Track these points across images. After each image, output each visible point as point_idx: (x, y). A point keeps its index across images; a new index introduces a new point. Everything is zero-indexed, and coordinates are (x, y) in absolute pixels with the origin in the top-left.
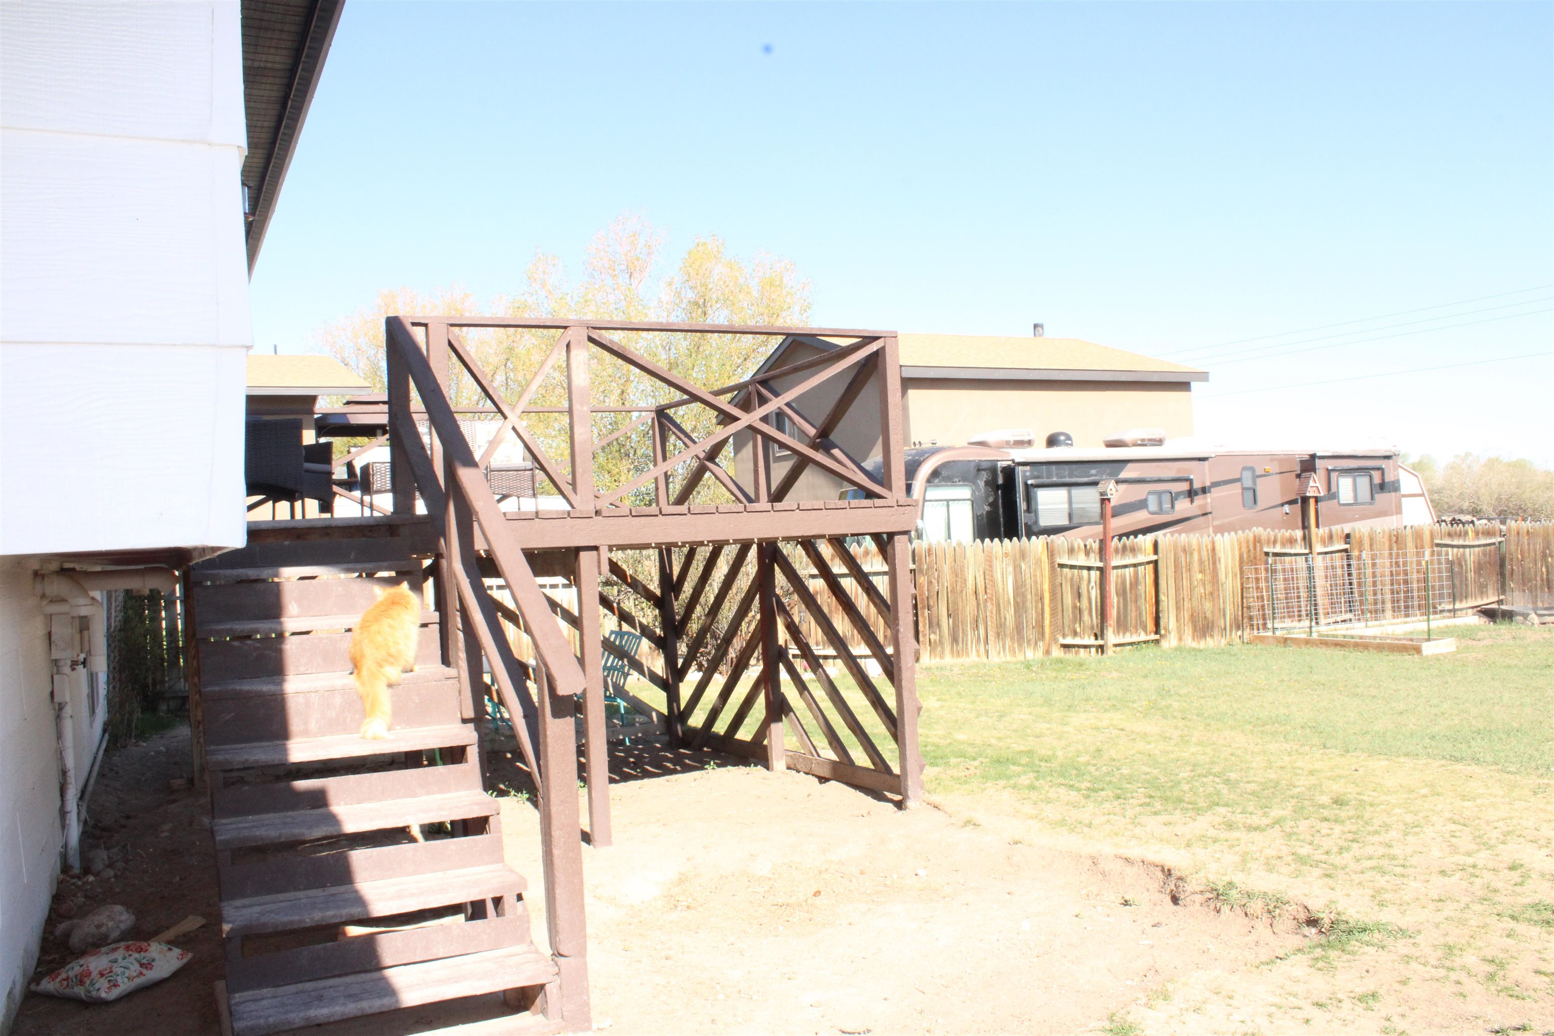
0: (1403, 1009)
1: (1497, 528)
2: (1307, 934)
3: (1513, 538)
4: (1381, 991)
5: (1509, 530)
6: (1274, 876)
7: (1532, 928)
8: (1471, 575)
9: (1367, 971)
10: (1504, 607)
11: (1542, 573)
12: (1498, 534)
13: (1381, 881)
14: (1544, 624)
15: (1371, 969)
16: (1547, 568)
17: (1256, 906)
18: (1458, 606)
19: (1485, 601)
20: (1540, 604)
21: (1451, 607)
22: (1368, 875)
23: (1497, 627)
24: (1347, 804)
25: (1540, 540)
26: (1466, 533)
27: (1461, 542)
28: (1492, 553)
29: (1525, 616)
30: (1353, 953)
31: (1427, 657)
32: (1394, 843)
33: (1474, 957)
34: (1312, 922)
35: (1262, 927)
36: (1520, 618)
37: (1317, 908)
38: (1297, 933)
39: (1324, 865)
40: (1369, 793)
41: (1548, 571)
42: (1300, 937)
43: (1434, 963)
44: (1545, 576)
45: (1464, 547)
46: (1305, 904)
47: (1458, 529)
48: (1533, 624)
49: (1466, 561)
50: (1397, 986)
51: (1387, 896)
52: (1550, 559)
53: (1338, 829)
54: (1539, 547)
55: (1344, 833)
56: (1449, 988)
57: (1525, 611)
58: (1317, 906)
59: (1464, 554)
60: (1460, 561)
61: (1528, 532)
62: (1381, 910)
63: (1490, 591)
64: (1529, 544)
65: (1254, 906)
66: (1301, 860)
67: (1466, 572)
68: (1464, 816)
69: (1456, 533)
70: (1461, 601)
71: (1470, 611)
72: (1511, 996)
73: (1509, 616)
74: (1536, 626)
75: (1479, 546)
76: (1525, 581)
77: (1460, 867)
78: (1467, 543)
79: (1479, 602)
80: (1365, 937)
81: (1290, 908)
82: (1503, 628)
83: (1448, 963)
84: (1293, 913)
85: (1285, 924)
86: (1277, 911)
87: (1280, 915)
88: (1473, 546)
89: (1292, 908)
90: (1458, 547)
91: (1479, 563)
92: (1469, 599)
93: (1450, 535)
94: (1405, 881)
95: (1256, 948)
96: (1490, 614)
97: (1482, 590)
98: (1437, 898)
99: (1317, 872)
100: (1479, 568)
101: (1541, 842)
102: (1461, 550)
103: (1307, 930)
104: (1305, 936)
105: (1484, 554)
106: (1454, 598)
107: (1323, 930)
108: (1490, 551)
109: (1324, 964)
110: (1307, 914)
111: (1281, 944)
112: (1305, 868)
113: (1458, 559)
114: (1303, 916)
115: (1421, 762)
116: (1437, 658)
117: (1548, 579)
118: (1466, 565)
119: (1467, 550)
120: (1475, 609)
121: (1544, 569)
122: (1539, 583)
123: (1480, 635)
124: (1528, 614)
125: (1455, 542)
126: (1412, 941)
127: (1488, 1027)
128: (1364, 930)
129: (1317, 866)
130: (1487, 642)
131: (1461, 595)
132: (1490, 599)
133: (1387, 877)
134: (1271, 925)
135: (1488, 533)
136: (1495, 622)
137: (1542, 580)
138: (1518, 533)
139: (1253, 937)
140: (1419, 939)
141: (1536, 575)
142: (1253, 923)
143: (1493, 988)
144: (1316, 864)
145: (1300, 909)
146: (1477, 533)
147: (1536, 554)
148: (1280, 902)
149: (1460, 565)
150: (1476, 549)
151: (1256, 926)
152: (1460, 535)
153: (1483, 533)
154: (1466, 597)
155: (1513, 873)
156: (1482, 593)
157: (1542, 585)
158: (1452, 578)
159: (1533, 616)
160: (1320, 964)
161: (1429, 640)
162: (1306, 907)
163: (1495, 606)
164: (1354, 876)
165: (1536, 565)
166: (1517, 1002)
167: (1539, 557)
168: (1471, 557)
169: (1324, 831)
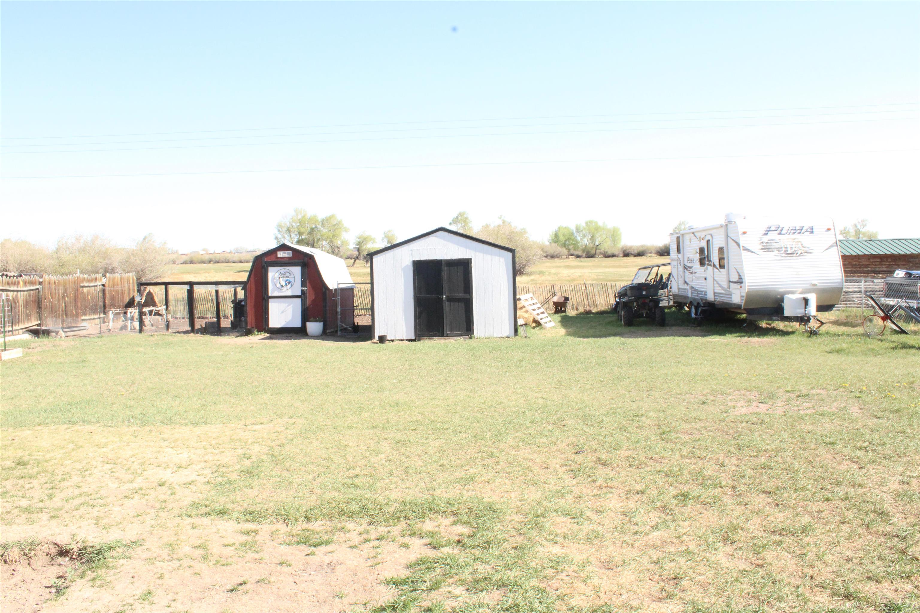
0: (171, 596)
1: (37, 280)
2: (62, 563)
3: (47, 286)
4: (152, 588)
5: (44, 281)
6: (14, 527)
7: (202, 519)
8: (21, 309)
9: (133, 577)
10: (44, 328)
11: (62, 307)
12: (38, 283)
13: (95, 512)
14: (67, 337)
15: (134, 575)
16: (65, 303)
17: (14, 553)
18: (15, 328)
19: (30, 325)
20: (65, 326)
21: (10, 329)
22: (82, 510)
23: (42, 340)
24: (28, 464)
25: (61, 288)
26: (19, 283)
27: (15, 288)
28: (34, 295)
29: (57, 332)
30: (115, 567)
31: (5, 361)
32: (81, 484)
33: (187, 547)
34: (63, 553)
35: (22, 569)
36: (54, 334)
37: (65, 542)
38: (53, 565)
39: (46, 510)
40: (36, 453)
41: (66, 306)
42: (56, 567)
43: (167, 558)
44: (64, 309)
45: (17, 291)
46: (55, 542)
47: (14, 280)
48: (61, 337)
49: (18, 300)
50: (159, 582)
51: (105, 521)
52: (67, 299)
53: (35, 482)
54: (61, 292)
55: (42, 485)
56: (188, 573)
57: (57, 330)
58: (63, 540)
59: (17, 296)
60: (15, 300)
61: (55, 282)
62: (108, 532)
63: (33, 318)
64: (55, 289)
65: (11, 554)
66: (28, 510)
67: (18, 307)
68: (109, 458)
69: (12, 283)
70: (15, 325)
71: (21, 331)
72: (224, 565)
73: (47, 333)
74: (63, 338)
75: (27, 291)
76: (53, 310)
77: (134, 491)
78: (19, 289)
79: (26, 326)
80: (114, 553)
81: (43, 548)
82: (44, 341)
83: (175, 556)
84: (45, 551)
85: (40, 560)
86: (33, 553)
87: (35, 555)
88: (23, 291)
89: (45, 548)
90: (13, 291)
91: (26, 301)
92: (20, 324)
93: (8, 284)
94: (109, 508)
95: (25, 585)
96: (36, 333)
97: (28, 317)
98: (136, 514)
99: (45, 517)
100: (26, 304)
101: (163, 465)
102: (15, 293)
103: (60, 560)
104: (60, 565)
105: (30, 295)
106: (13, 323)
107: (74, 557)
108: (33, 294)
109: (100, 582)
110: (57, 548)
111: (44, 576)
112: (34, 516)
113: (14, 299)
114: (54, 551)
115: (52, 428)
116: (13, 361)
117: (66, 310)
118: (18, 302)
119: (19, 293)
120: (24, 330)
121: (63, 305)
122: (61, 313)
123: (33, 345)
124: (58, 332)
125: (12, 288)
126: (144, 547)
127: (223, 589)
128: (110, 548)
129: (42, 512)
130: (39, 349)
131: (16, 321)
132: (33, 323)
133: (97, 509)
134: (29, 564)
135: (32, 283)
136: (38, 337)
137: (62, 311)
138: (49, 283)
139: (17, 578)
140: (147, 545)
141: (59, 308)
142: (13, 567)
143: (211, 564)
144: (41, 510)
145: (51, 546)
146: (25, 283)
147: (59, 295)
148: (33, 546)
149: (15, 302)
150: (25, 293)
151: (17, 568)
152: (15, 284)
153: (29, 283)
154: (18, 323)
155: (163, 487)
156: (28, 320)
157: (63, 314)
158: (11, 311)
159: (61, 332)
160: (98, 583)
161: (5, 350)
162: (56, 544)
163: (36, 327)
164: (74, 513)
165: (59, 302)
166: (229, 567)
167: (60, 298)
168: (21, 297)
169: (27, 486)
